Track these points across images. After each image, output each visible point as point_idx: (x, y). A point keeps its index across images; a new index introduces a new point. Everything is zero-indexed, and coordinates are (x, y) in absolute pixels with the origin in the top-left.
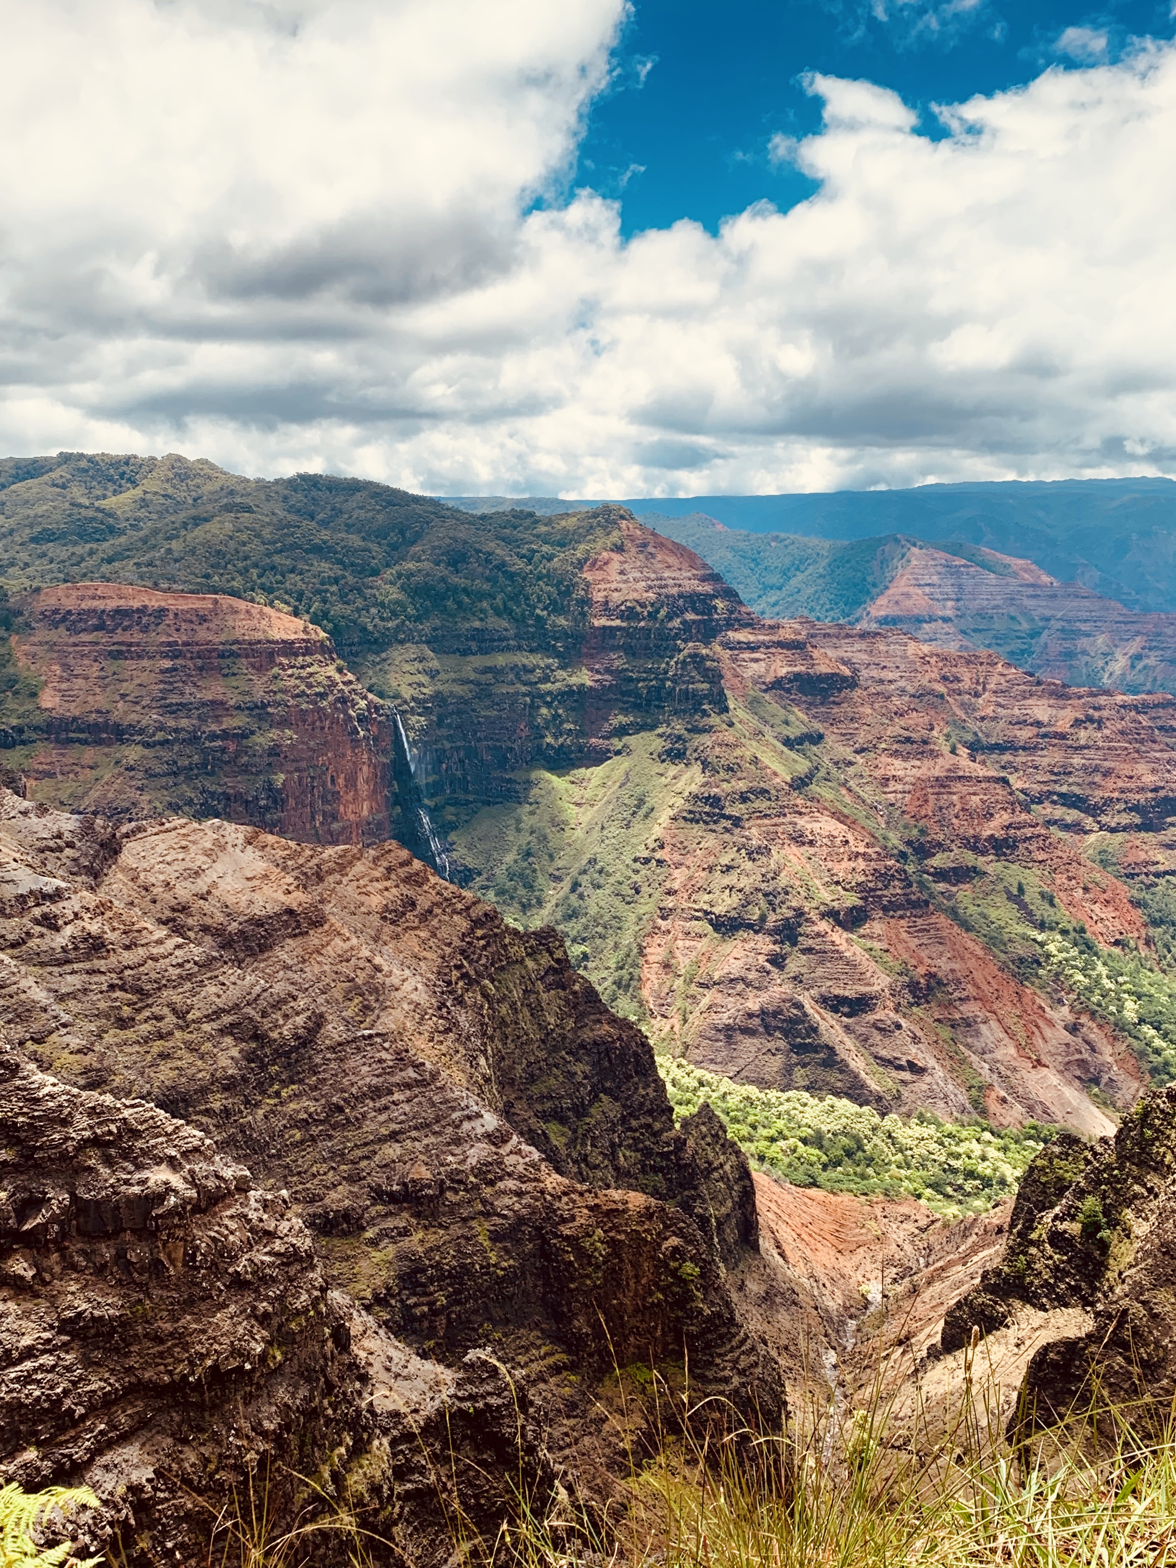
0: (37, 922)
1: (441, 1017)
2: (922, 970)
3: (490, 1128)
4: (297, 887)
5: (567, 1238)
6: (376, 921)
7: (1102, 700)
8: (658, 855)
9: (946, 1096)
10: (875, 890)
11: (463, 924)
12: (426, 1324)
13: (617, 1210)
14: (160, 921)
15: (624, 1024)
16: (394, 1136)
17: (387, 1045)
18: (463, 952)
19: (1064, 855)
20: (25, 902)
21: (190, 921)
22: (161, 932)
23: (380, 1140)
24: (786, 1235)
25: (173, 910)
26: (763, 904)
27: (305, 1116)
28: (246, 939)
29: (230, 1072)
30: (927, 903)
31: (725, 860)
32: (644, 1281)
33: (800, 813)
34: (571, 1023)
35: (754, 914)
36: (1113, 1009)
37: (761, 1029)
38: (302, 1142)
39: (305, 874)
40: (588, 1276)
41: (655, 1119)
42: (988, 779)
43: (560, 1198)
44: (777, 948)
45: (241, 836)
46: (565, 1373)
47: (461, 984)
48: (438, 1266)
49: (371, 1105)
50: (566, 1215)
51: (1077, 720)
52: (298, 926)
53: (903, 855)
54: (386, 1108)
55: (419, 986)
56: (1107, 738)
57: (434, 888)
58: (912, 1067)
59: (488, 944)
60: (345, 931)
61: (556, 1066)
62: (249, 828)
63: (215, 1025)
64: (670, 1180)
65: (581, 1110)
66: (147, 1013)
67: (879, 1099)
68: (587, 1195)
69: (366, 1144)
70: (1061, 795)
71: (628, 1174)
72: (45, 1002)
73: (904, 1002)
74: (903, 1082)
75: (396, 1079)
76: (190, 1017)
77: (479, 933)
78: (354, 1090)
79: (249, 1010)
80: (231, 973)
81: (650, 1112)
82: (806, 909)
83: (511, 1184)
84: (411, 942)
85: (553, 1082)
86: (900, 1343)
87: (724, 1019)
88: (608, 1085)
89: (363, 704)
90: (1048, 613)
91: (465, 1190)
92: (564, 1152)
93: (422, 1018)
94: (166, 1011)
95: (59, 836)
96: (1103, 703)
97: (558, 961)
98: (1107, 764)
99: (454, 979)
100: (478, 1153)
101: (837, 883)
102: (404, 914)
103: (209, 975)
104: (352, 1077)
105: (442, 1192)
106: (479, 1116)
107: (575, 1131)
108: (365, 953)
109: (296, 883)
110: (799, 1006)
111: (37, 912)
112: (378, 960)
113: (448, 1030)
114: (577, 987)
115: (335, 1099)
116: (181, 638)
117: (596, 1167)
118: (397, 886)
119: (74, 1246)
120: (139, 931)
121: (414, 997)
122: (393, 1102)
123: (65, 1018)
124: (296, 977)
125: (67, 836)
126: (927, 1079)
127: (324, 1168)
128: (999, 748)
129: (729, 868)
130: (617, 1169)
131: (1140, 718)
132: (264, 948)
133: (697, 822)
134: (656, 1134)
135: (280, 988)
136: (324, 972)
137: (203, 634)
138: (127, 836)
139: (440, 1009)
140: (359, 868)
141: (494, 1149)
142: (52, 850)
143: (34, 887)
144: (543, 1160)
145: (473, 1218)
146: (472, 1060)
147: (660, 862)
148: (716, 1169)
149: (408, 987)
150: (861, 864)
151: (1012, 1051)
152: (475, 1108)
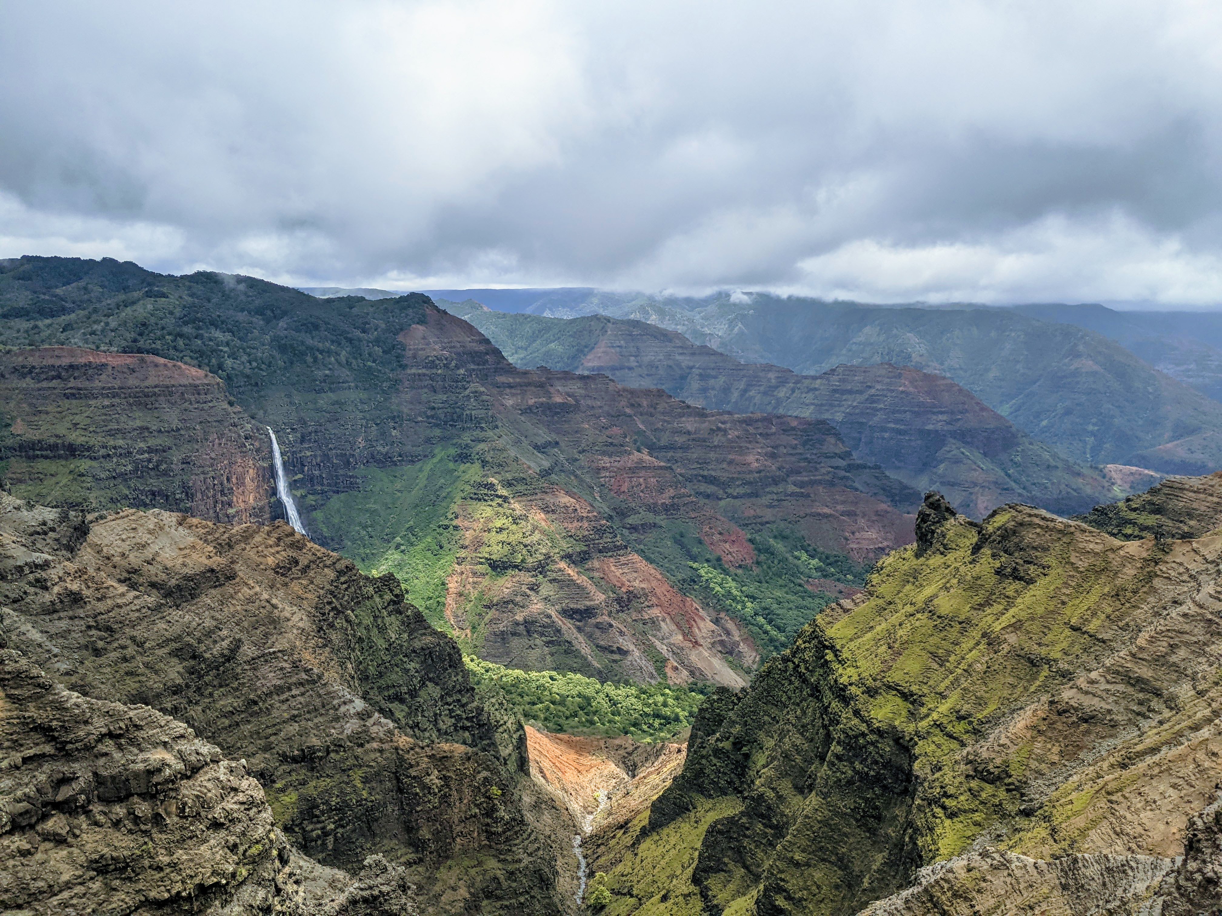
0: (30, 583)
1: (320, 637)
2: (624, 590)
3: (359, 709)
4: (216, 554)
5: (414, 778)
6: (271, 574)
7: (726, 417)
8: (455, 522)
9: (641, 668)
10: (593, 540)
11: (331, 574)
12: (319, 842)
13: (447, 757)
14: (120, 581)
15: (443, 635)
16: (294, 718)
17: (286, 658)
18: (332, 593)
19: (707, 514)
20: (23, 571)
21: (141, 580)
22: (122, 588)
23: (284, 722)
24: (546, 764)
25: (129, 573)
26: (524, 552)
27: (231, 709)
28: (181, 590)
29: (177, 682)
30: (626, 547)
31: (498, 524)
32: (465, 802)
33: (546, 493)
34: (405, 636)
35: (519, 558)
36: (739, 607)
37: (525, 633)
38: (230, 726)
39: (220, 544)
40: (429, 802)
41: (463, 696)
42: (661, 468)
43: (409, 751)
44: (533, 580)
45: (174, 519)
46: (414, 867)
47: (332, 614)
48: (326, 803)
49: (277, 698)
50: (413, 762)
51: (711, 430)
52: (218, 580)
53: (610, 518)
54: (287, 700)
55: (304, 617)
56: (730, 441)
57: (310, 550)
58: (620, 651)
59: (349, 587)
60: (251, 582)
61: (397, 665)
62: (179, 514)
63: (166, 650)
64: (473, 735)
65: (414, 694)
66: (115, 645)
67: (600, 672)
68: (426, 748)
69: (274, 725)
70: (703, 476)
71: (446, 733)
72: (40, 640)
73: (614, 610)
74: (615, 661)
75: (294, 679)
76: (147, 645)
77: (343, 579)
78: (264, 690)
79: (188, 639)
80: (175, 614)
81: (460, 691)
82: (552, 554)
83: (375, 745)
84: (295, 587)
85: (395, 677)
86: (621, 827)
87: (501, 627)
88: (431, 675)
89: (249, 426)
90: (691, 364)
91: (344, 751)
92: (403, 722)
93: (307, 639)
94: (129, 642)
95: (44, 523)
96: (726, 419)
97: (397, 596)
98: (731, 457)
99: (327, 611)
100: (351, 726)
101: (571, 536)
102: (290, 569)
103: (158, 616)
104: (263, 681)
105: (328, 754)
106: (351, 701)
107: (410, 708)
108: (265, 596)
109: (214, 551)
110: (549, 616)
111: (31, 577)
112: (274, 601)
113: (325, 646)
114: (409, 613)
115: (251, 696)
116: (117, 383)
117: (425, 730)
118: (285, 550)
119: (96, 808)
120: (107, 588)
121: (301, 624)
122: (293, 697)
123: (56, 650)
124: (217, 615)
125: (50, 524)
126: (630, 658)
127: (245, 743)
128: (665, 448)
129: (501, 530)
130: (439, 730)
131: (748, 428)
132: (193, 596)
133: (480, 500)
134: (463, 706)
135: (209, 623)
136: (237, 612)
137: (132, 381)
138: (91, 522)
139: (319, 631)
140: (258, 538)
141: (362, 723)
142: (38, 533)
143: (28, 560)
144: (396, 728)
145: (350, 770)
146: (342, 664)
147: (456, 528)
148: (501, 725)
149: (295, 618)
150: (586, 524)
151: (681, 637)
152: (349, 697)
